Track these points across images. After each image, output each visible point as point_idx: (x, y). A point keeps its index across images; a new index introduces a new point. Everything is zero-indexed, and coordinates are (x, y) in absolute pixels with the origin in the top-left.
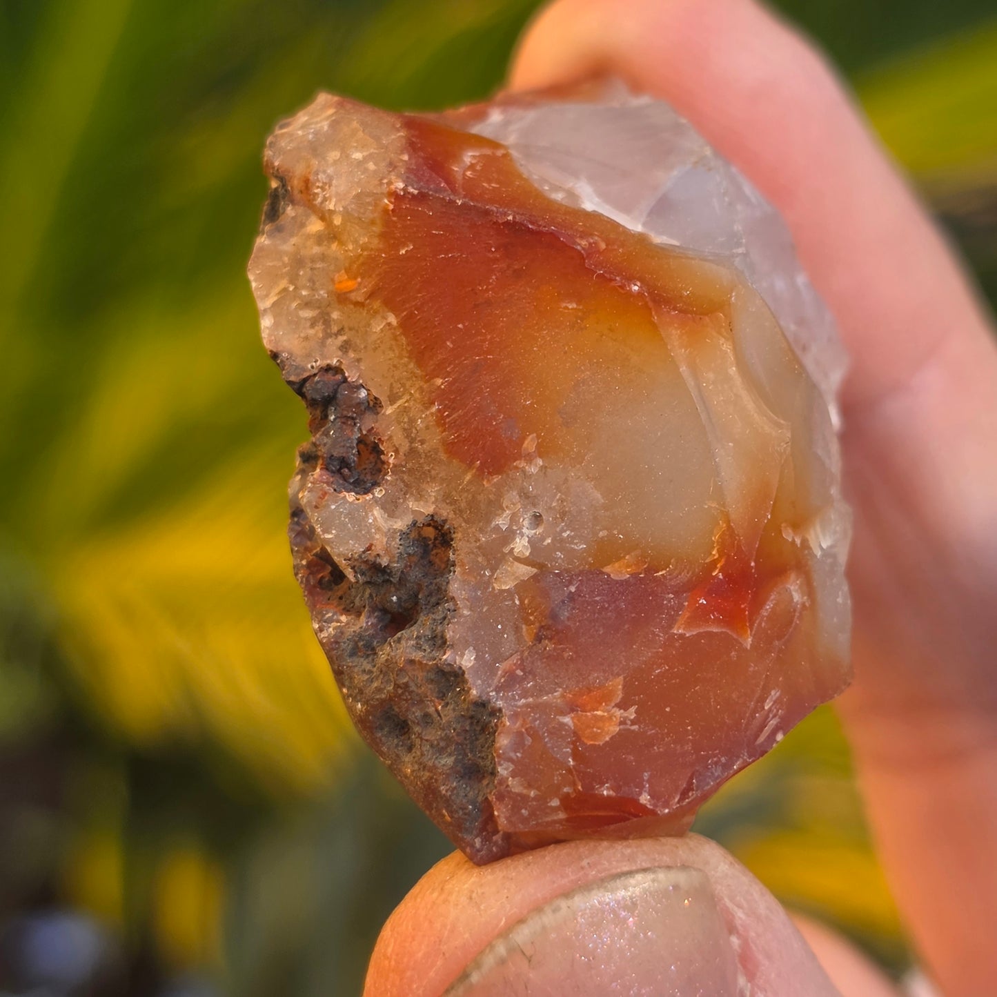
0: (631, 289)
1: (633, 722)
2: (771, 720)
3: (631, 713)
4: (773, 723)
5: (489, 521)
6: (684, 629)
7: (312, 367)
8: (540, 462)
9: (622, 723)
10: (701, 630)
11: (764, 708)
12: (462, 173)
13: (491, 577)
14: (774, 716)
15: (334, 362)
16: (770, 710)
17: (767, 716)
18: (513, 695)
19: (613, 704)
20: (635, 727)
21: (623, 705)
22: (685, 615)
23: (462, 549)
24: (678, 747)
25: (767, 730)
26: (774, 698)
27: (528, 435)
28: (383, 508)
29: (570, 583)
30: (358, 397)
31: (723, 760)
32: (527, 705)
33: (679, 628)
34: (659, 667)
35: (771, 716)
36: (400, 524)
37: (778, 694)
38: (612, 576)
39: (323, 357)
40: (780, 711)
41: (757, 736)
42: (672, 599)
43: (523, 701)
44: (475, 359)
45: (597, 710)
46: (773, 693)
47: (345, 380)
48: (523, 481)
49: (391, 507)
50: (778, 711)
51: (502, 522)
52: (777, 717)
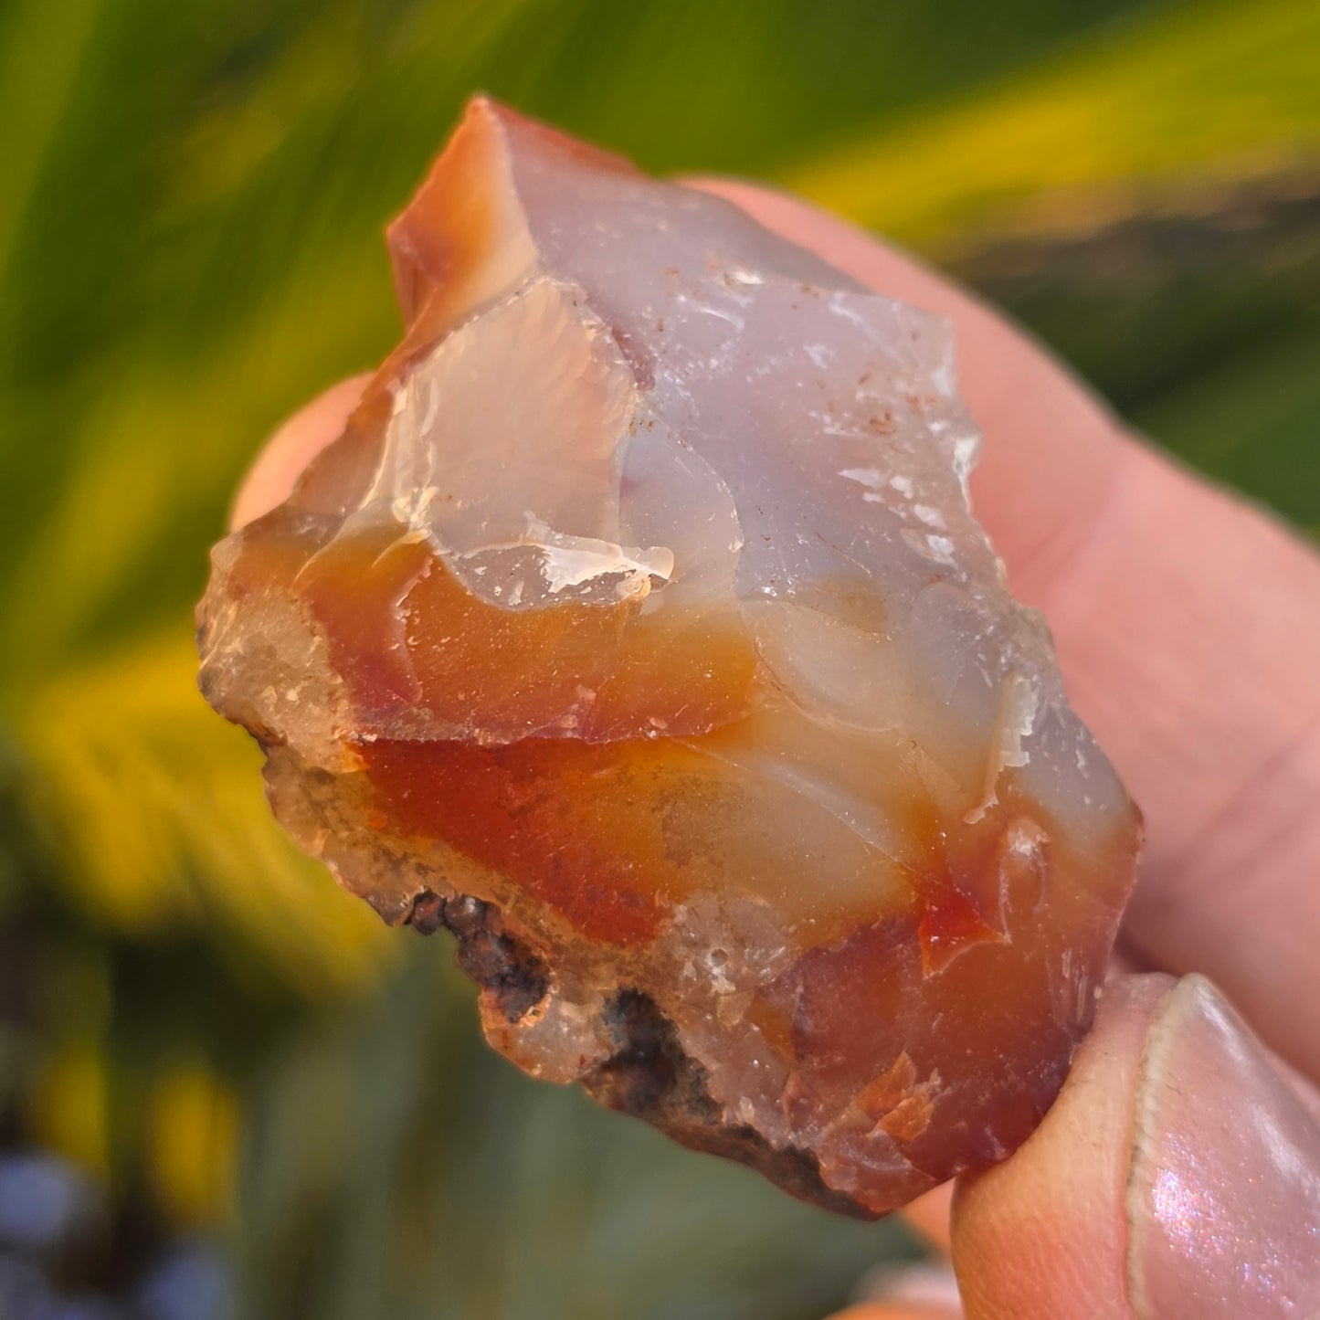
0: (649, 738)
1: (943, 1087)
2: (1079, 983)
3: (936, 1080)
4: (1082, 986)
5: (675, 979)
6: (934, 970)
7: (406, 905)
8: (682, 908)
9: (933, 1095)
10: (952, 960)
11: (1064, 978)
12: (404, 646)
13: (715, 1018)
14: (1080, 977)
15: (422, 890)
16: (1072, 975)
17: (1072, 983)
18: (811, 1128)
19: (912, 1082)
20: (948, 1091)
21: (923, 1077)
22: (926, 957)
23: (669, 1007)
24: (1002, 1082)
25: (1081, 997)
26: (1069, 960)
27: (654, 894)
28: (568, 999)
29: (794, 985)
30: (468, 915)
31: (1054, 1065)
32: (831, 1136)
33: (928, 974)
34: (933, 1018)
35: (1076, 980)
36: (595, 1008)
37: (1070, 953)
38: (830, 949)
39: (411, 891)
40: (1083, 967)
41: (1074, 1013)
42: (903, 948)
43: (825, 1130)
44: (550, 858)
45: (901, 1101)
46: (1064, 956)
47: (444, 902)
48: (681, 933)
49: (575, 997)
50: (1080, 969)
51: (688, 971)
52: (1084, 975)
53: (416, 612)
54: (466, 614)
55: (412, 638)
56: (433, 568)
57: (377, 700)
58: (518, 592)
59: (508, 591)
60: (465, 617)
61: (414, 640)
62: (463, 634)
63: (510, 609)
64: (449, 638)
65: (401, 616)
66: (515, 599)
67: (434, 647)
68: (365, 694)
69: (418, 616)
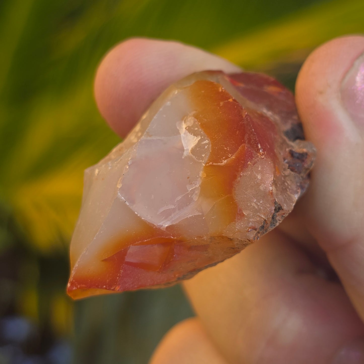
53: (222, 159)
54: (216, 148)
55: (229, 156)
56: (208, 163)
57: (249, 152)
58: (205, 142)
59: (206, 144)
60: (217, 148)
61: (229, 155)
62: (222, 146)
63: (210, 141)
64: (224, 148)
65: (225, 162)
66: (207, 142)
67: (229, 150)
68: (249, 155)
69: (223, 158)
